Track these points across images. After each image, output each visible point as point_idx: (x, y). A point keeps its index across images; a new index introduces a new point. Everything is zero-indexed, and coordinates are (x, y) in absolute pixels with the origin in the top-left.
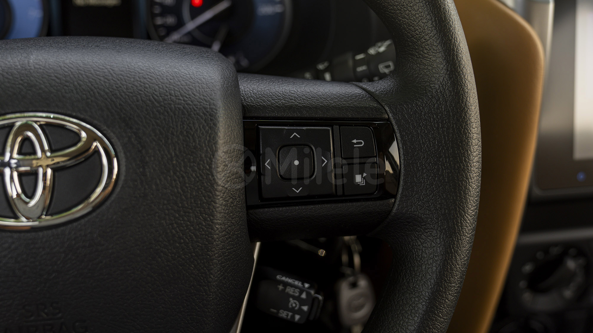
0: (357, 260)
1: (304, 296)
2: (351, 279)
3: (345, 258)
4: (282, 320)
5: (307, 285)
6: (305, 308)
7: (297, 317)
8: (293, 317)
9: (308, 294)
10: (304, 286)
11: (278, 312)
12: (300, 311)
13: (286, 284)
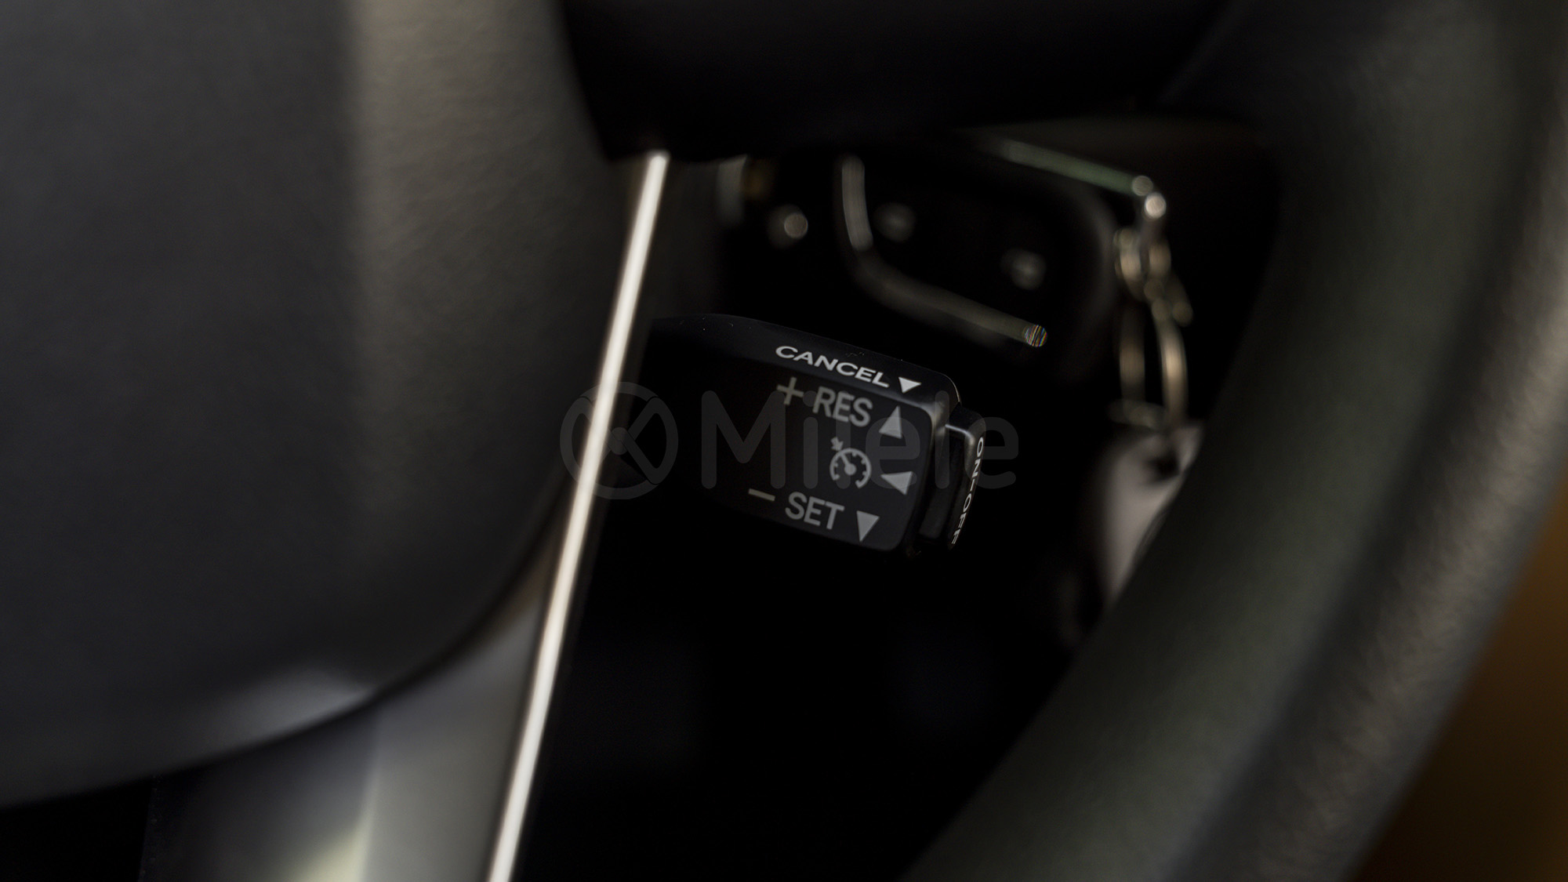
0: (1173, 363)
1: (893, 426)
2: (1152, 445)
3: (1131, 364)
4: (801, 535)
5: (907, 385)
6: (901, 481)
7: (866, 522)
8: (848, 521)
9: (915, 419)
10: (897, 386)
11: (782, 501)
12: (878, 497)
13: (811, 379)
